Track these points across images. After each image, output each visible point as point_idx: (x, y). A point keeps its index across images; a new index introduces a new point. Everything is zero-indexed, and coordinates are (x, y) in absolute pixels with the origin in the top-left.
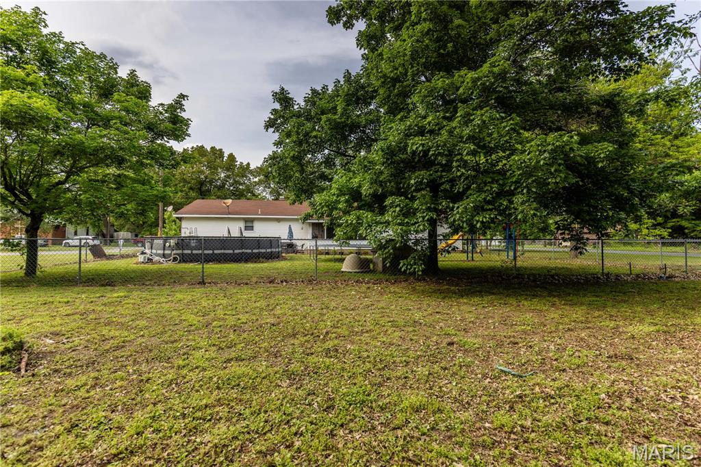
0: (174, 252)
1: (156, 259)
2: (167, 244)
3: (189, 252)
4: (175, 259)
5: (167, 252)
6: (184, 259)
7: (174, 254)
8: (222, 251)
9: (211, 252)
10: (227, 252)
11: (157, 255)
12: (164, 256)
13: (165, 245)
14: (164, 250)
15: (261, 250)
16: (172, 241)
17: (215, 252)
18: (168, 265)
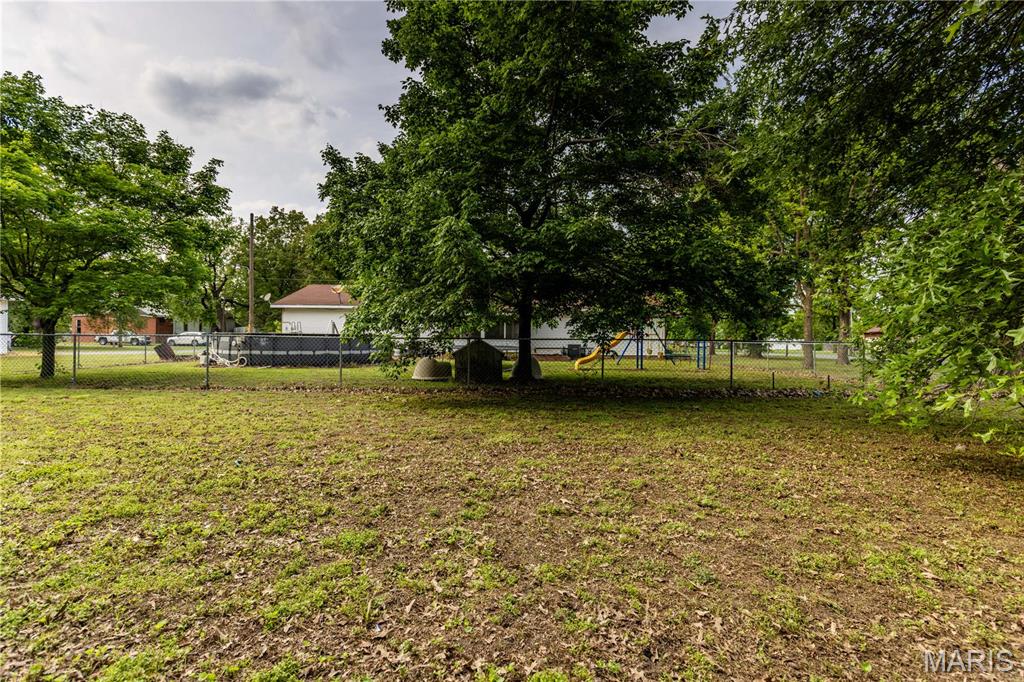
0: (241, 352)
1: (221, 360)
2: (234, 343)
3: (258, 352)
4: (242, 361)
5: (233, 352)
6: (253, 362)
7: (242, 355)
8: (299, 352)
9: (285, 353)
10: (304, 353)
11: (223, 356)
12: (230, 357)
13: (230, 345)
14: (230, 350)
15: (352, 352)
16: (237, 339)
17: (291, 353)
18: (235, 369)
